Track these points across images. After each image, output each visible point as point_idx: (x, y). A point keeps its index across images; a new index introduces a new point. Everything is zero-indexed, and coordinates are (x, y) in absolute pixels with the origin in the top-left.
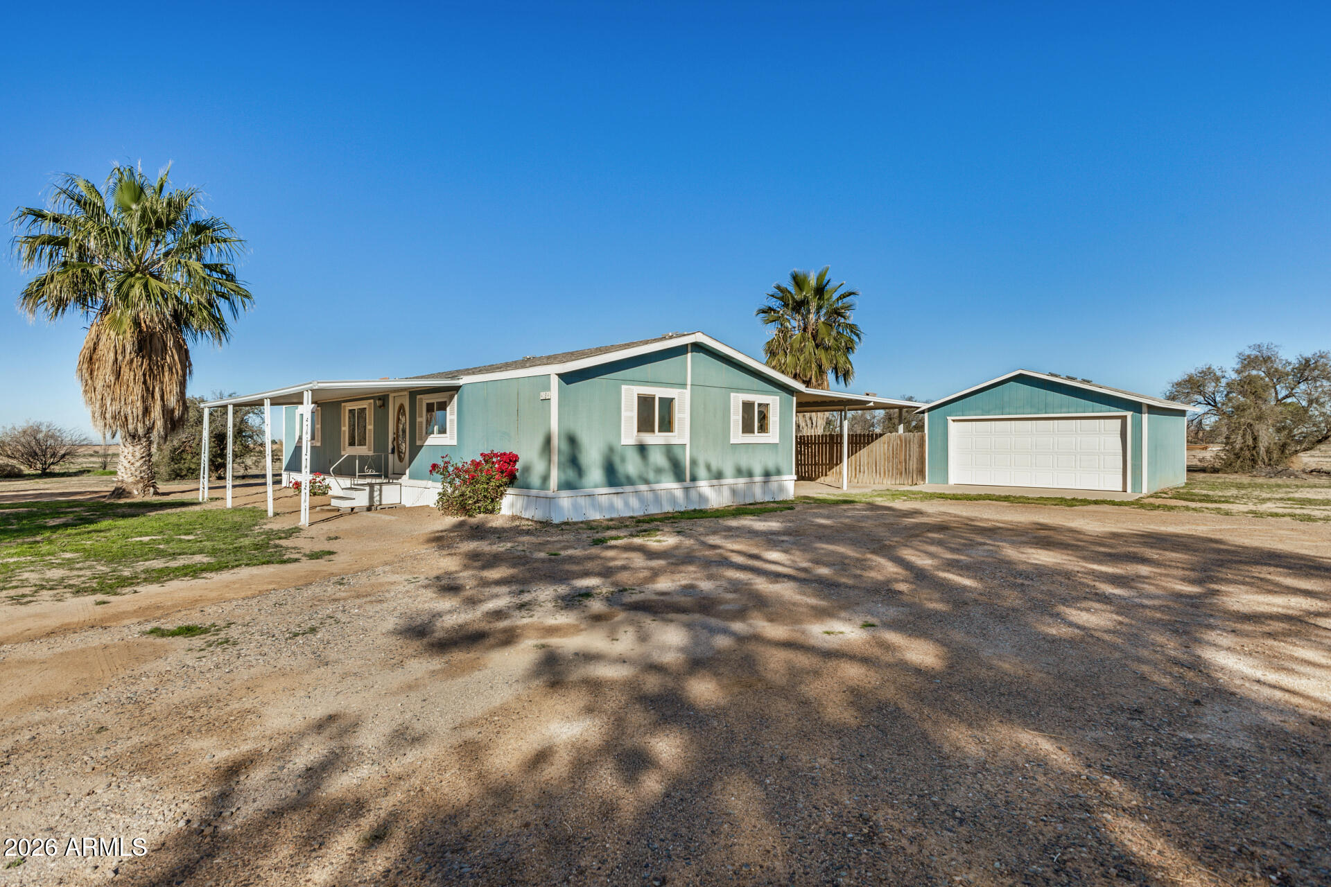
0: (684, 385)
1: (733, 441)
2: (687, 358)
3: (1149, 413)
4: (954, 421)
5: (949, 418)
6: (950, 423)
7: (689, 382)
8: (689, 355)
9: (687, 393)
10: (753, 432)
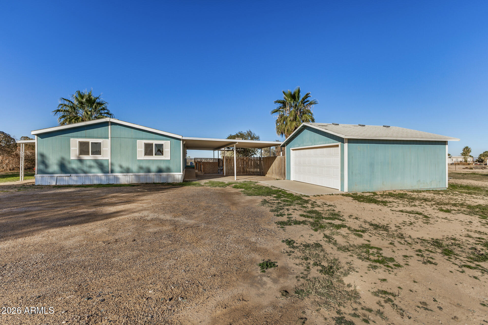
0: (107, 138)
1: (138, 158)
2: (108, 128)
3: (348, 143)
4: (293, 150)
5: (291, 149)
6: (291, 151)
7: (110, 136)
8: (110, 126)
9: (108, 141)
10: (153, 155)
